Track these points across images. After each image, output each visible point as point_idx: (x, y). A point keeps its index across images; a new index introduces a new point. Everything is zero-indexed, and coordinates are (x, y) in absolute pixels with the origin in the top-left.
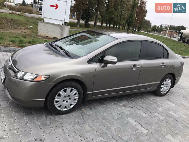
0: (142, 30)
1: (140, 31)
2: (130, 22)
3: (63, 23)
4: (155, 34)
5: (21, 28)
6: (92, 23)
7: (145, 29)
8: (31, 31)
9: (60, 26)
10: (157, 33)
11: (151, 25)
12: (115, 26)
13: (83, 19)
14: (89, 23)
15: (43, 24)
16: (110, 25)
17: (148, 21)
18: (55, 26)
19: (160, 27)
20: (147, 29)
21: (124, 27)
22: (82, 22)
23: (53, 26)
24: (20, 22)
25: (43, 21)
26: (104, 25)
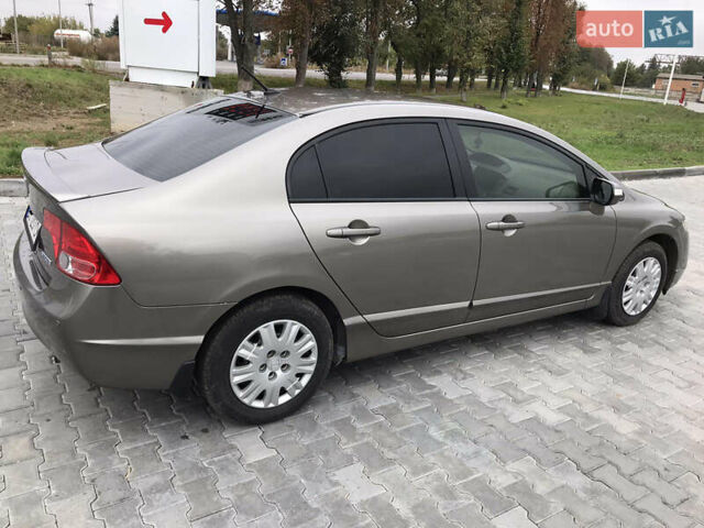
0: (571, 84)
1: (562, 89)
2: (510, 59)
3: (195, 79)
4: (621, 96)
5: (59, 115)
6: (355, 74)
7: (585, 80)
8: (99, 120)
9: (183, 92)
10: (631, 90)
11: (611, 63)
12: (457, 79)
13: (319, 64)
14: (343, 74)
15: (125, 91)
16: (432, 77)
17: (596, 48)
18: (166, 95)
19: (647, 65)
20: (592, 78)
21: (494, 80)
22: (314, 73)
23: (161, 94)
24: (61, 92)
25: (127, 80)
26: (409, 76)
